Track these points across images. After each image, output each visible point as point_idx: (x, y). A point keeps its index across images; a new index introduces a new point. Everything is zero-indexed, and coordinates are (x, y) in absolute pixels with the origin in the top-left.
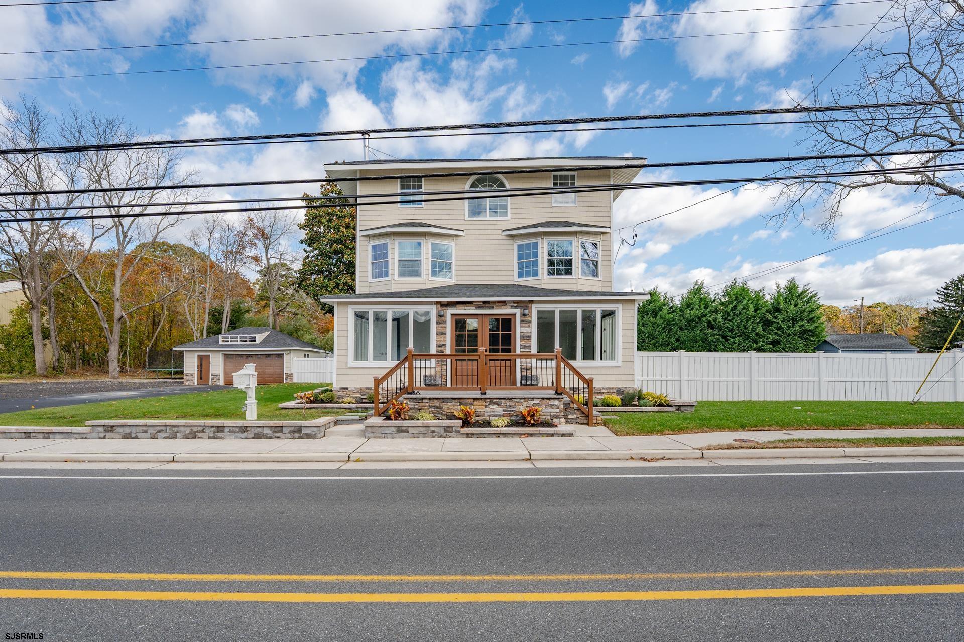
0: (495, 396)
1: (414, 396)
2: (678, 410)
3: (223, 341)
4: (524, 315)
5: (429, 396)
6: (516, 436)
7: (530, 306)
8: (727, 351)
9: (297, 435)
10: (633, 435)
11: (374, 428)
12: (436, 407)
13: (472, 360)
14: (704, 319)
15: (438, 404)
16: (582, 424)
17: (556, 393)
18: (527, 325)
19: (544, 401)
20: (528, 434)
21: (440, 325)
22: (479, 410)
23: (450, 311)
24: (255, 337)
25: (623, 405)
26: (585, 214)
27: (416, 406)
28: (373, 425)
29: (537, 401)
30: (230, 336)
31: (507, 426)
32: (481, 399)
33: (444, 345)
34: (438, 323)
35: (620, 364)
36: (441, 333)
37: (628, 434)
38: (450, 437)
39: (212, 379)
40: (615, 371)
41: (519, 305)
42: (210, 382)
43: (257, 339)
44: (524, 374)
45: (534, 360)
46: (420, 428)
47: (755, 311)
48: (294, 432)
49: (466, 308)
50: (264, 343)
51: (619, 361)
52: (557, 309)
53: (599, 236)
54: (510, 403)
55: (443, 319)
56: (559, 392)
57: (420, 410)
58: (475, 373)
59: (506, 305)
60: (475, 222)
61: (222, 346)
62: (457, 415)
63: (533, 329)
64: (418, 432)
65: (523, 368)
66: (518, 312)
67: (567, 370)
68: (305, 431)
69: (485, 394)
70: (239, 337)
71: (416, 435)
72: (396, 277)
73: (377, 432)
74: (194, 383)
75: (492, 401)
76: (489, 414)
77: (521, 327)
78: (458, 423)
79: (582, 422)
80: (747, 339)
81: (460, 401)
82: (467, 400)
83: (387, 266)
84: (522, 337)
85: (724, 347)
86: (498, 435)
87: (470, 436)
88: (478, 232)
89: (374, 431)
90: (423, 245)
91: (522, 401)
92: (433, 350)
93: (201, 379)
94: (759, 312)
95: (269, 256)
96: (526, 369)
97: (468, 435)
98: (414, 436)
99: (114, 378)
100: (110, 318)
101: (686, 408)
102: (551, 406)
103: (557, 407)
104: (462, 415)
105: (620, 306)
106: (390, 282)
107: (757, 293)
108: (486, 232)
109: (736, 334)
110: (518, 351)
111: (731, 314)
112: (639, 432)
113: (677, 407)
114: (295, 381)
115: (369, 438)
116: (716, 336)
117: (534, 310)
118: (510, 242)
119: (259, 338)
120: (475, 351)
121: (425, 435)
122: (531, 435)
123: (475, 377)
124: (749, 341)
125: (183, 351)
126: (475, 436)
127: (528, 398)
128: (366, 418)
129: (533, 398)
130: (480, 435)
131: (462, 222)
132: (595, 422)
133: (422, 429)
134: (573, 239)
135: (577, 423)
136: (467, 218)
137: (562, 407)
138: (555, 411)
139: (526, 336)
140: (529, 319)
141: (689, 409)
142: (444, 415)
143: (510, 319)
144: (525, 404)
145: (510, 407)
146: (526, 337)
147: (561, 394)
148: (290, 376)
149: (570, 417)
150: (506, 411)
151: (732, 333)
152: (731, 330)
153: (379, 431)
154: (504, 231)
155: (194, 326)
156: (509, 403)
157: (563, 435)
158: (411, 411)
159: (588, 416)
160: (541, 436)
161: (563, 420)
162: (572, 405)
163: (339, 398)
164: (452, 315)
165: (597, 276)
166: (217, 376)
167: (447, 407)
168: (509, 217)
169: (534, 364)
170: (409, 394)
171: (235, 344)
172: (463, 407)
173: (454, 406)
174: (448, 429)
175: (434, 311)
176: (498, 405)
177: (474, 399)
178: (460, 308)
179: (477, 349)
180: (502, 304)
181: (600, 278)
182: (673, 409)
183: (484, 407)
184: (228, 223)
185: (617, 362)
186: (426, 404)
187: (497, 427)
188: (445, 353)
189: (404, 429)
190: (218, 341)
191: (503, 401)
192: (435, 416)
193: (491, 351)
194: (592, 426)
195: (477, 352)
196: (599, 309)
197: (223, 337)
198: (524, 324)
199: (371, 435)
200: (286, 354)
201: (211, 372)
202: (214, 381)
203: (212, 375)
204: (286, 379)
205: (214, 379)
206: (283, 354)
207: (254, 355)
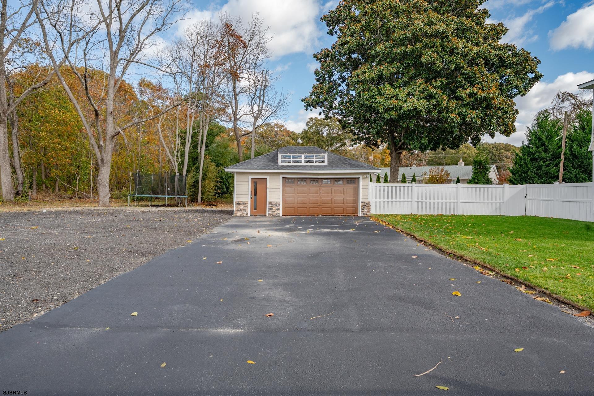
3: (283, 162)
30: (292, 155)
39: (270, 209)
42: (267, 212)
43: (326, 159)
50: (333, 164)
61: (283, 167)
70: (303, 157)
74: (247, 214)
93: (255, 209)
99: (104, 205)
100: (101, 135)
114: (373, 212)
125: (234, 172)
148: (366, 205)
166: (276, 205)
171: (300, 166)
190: (277, 162)
197: (283, 157)
200: (363, 178)
201: (268, 200)
202: (273, 212)
203: (270, 203)
204: (362, 209)
205: (272, 209)
206: (358, 178)
207: (320, 180)
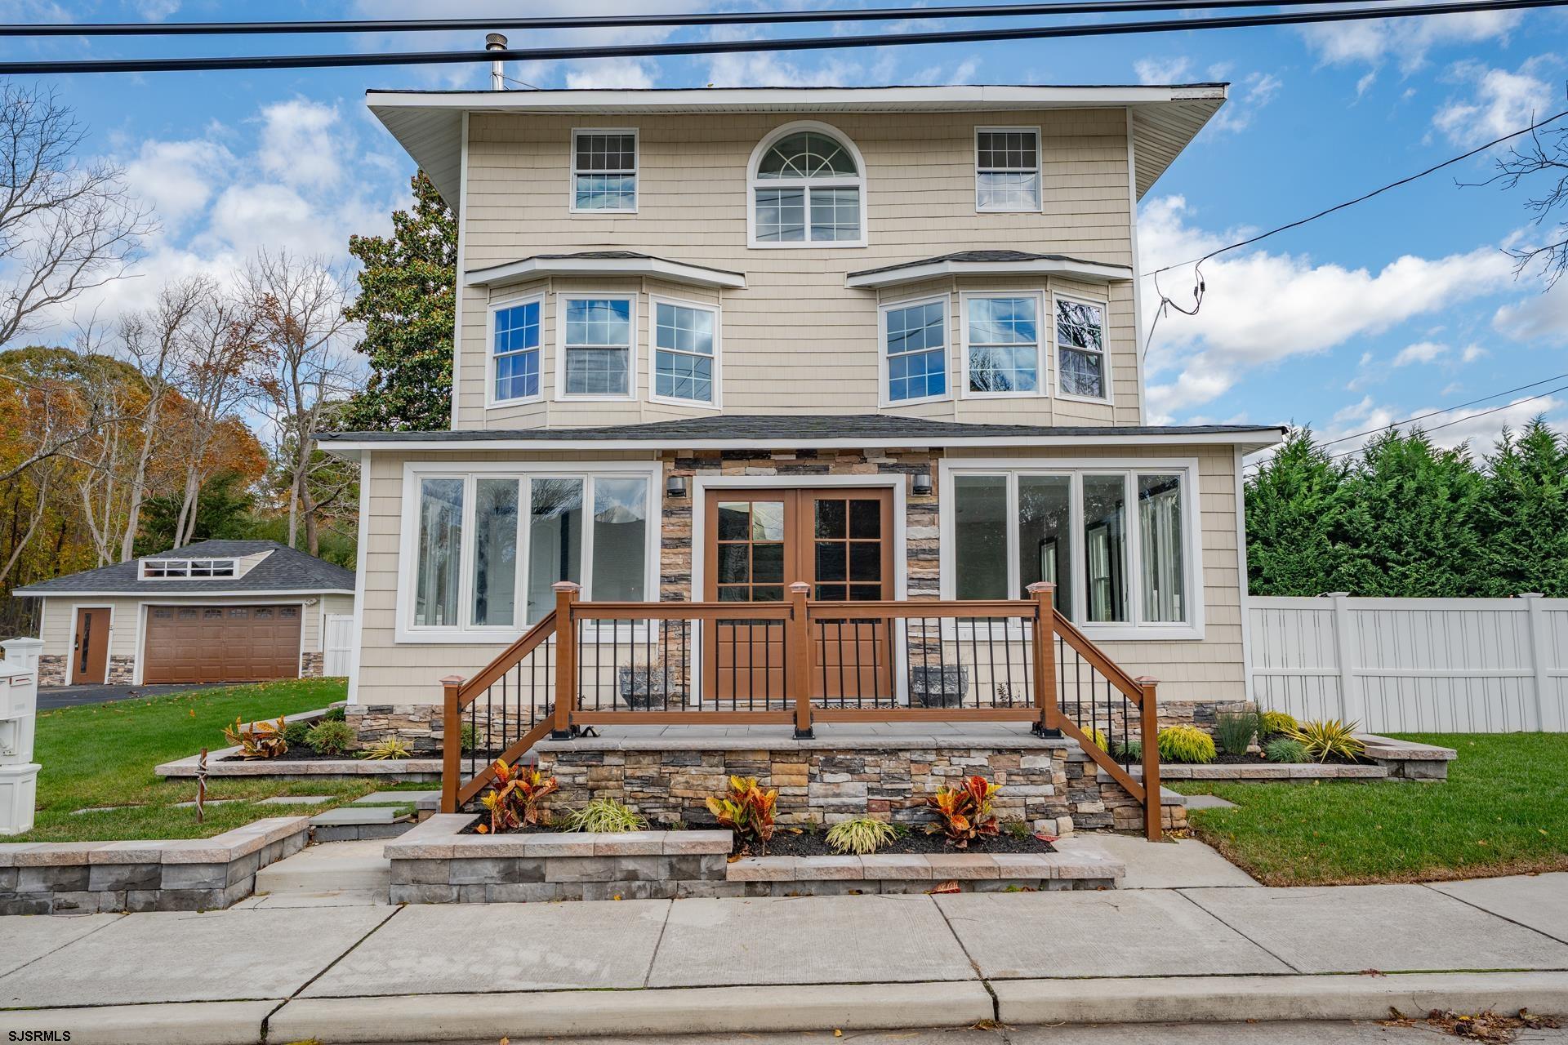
0: (842, 742)
1: (574, 744)
2: (1396, 774)
3: (146, 574)
4: (919, 490)
5: (624, 744)
6: (917, 888)
7: (933, 463)
8: (1387, 595)
9: (139, 897)
10: (1318, 880)
11: (423, 865)
12: (647, 781)
13: (768, 622)
14: (1325, 518)
15: (652, 771)
16: (1124, 832)
17: (1039, 729)
18: (926, 518)
19: (1003, 760)
20: (960, 881)
21: (673, 520)
22: (789, 791)
23: (702, 480)
24: (231, 564)
25: (1222, 757)
26: (1065, 234)
27: (580, 780)
28: (420, 854)
29: (979, 759)
30: (166, 561)
31: (881, 849)
32: (796, 753)
33: (686, 578)
34: (667, 513)
35: (1199, 631)
36: (677, 543)
37: (1300, 879)
38: (689, 895)
39: (112, 670)
40: (1188, 653)
41: (903, 461)
42: (107, 678)
43: (236, 569)
44: (918, 661)
45: (948, 623)
46: (586, 863)
47: (1454, 498)
48: (129, 886)
49: (749, 470)
50: (253, 578)
51: (1196, 626)
52: (1012, 472)
53: (1103, 291)
54: (893, 764)
55: (681, 502)
56: (1050, 725)
57: (592, 790)
58: (776, 659)
59: (865, 460)
60: (770, 254)
61: (144, 586)
62: (715, 810)
63: (945, 532)
64: (575, 877)
65: (917, 646)
66: (899, 481)
67: (1070, 652)
68: (171, 882)
69: (809, 734)
70: (189, 564)
71: (569, 890)
72: (559, 393)
73: (431, 878)
75: (831, 759)
76: (822, 801)
77: (909, 523)
78: (717, 844)
79: (1125, 826)
80: (1438, 565)
81: (730, 760)
82: (751, 758)
83: (534, 366)
84: (912, 554)
85: (1381, 585)
86: (857, 885)
87: (760, 889)
88: (781, 279)
89: (421, 877)
90: (634, 310)
91: (931, 757)
92: (653, 593)
93: (83, 669)
94: (1463, 500)
95: (300, 379)
96: (924, 647)
97: (752, 888)
98: (562, 896)
101: (1422, 769)
102: (1028, 773)
103: (1046, 776)
104: (732, 812)
105: (1192, 463)
106: (541, 408)
107: (1449, 457)
108: (803, 279)
109: (1408, 554)
110: (901, 595)
111: (1392, 504)
112: (1338, 869)
113: (1394, 767)
114: (329, 672)
115: (403, 903)
116: (1358, 561)
117: (947, 475)
118: (867, 305)
119: (242, 566)
120: (777, 594)
121: (601, 889)
122: (970, 885)
123: (776, 673)
124: (1444, 572)
125: (41, 598)
126: (777, 888)
127: (952, 749)
128: (415, 816)
129: (968, 750)
130: (795, 887)
131: (741, 252)
132: (1166, 823)
133: (591, 868)
134: (1037, 295)
135: (1107, 827)
136: (752, 242)
137: (1062, 776)
138: (1039, 793)
139: (924, 551)
140: (932, 501)
141: (1431, 771)
142: (675, 808)
143: (877, 503)
144: (941, 768)
145: (891, 777)
146: (923, 554)
147: (1056, 734)
148: (316, 659)
149: (1085, 807)
150: (879, 792)
151: (1399, 552)
152: (1397, 546)
153: (439, 877)
154: (850, 275)
155: (102, 538)
156: (888, 765)
157: (1079, 884)
158: (563, 795)
159: (1144, 807)
160: (1005, 886)
161: (1067, 822)
162: (1089, 769)
163: (364, 738)
164: (706, 490)
165: (1102, 394)
166: (125, 661)
167: (684, 782)
168: (864, 240)
169: (948, 634)
170: (558, 736)
171: (178, 582)
172: (736, 782)
173: (706, 776)
174: (684, 866)
175: (655, 478)
176: (852, 772)
177: (772, 752)
178: (733, 470)
179: (781, 589)
180: (854, 458)
181: (1110, 399)
182: (1382, 771)
183: (804, 780)
184: (219, 306)
185: (1192, 626)
186: (615, 771)
187: (851, 852)
188: (687, 601)
189: (530, 865)
190: (134, 574)
191: (869, 759)
192: (642, 811)
193: (825, 593)
194: (1157, 838)
195: (781, 598)
196: (1132, 472)
197: (147, 565)
198: (917, 517)
199: (412, 891)
200: (308, 606)
201: (110, 653)
202: (118, 676)
203: (113, 659)
204: (304, 668)
205: (116, 670)
206: (301, 605)
207: (226, 610)
